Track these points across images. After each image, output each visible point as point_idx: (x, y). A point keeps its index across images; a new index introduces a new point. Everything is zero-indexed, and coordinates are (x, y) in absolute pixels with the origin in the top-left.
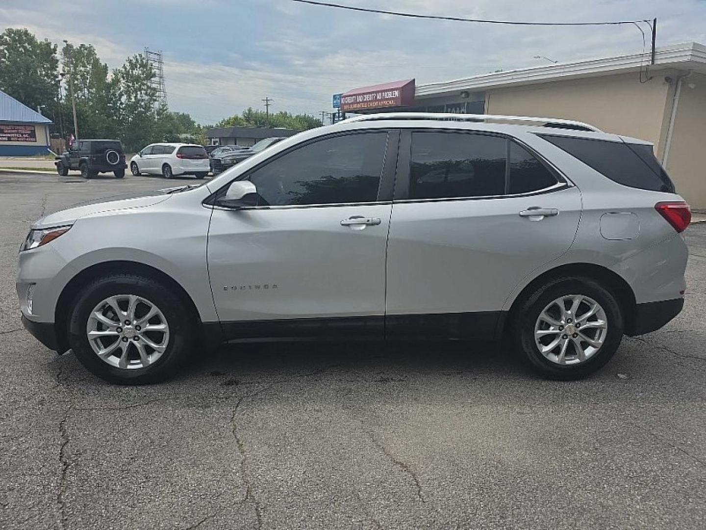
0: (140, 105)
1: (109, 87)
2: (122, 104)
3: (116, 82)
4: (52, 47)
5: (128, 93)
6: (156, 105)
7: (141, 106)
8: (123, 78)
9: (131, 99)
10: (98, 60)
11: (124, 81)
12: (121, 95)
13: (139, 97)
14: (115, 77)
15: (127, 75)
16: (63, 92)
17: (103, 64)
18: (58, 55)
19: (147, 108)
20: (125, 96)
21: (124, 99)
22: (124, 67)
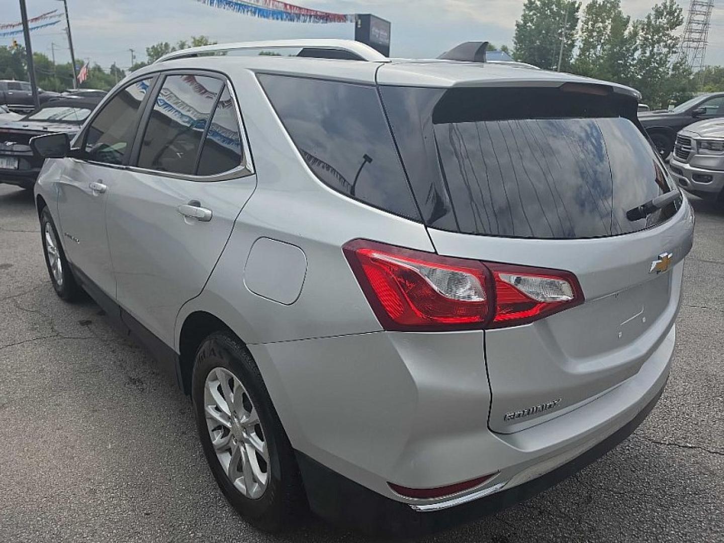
0: (655, 59)
1: (624, 42)
2: (634, 59)
3: (635, 34)
4: (577, 6)
5: (644, 47)
6: (673, 59)
7: (656, 61)
8: (643, 29)
9: (646, 53)
10: (620, 12)
11: (642, 34)
12: (636, 49)
13: (655, 50)
14: (633, 31)
15: (648, 26)
16: (576, 52)
17: (625, 16)
18: (581, 15)
19: (663, 63)
20: (640, 50)
21: (637, 55)
22: (649, 17)
